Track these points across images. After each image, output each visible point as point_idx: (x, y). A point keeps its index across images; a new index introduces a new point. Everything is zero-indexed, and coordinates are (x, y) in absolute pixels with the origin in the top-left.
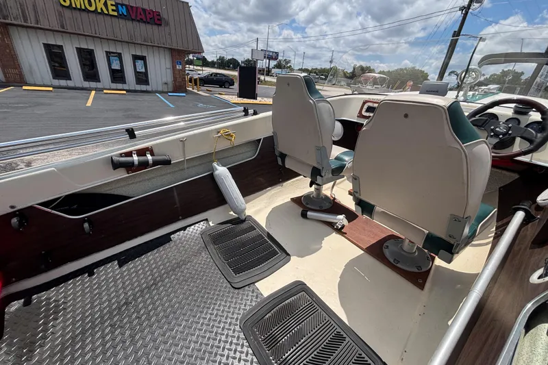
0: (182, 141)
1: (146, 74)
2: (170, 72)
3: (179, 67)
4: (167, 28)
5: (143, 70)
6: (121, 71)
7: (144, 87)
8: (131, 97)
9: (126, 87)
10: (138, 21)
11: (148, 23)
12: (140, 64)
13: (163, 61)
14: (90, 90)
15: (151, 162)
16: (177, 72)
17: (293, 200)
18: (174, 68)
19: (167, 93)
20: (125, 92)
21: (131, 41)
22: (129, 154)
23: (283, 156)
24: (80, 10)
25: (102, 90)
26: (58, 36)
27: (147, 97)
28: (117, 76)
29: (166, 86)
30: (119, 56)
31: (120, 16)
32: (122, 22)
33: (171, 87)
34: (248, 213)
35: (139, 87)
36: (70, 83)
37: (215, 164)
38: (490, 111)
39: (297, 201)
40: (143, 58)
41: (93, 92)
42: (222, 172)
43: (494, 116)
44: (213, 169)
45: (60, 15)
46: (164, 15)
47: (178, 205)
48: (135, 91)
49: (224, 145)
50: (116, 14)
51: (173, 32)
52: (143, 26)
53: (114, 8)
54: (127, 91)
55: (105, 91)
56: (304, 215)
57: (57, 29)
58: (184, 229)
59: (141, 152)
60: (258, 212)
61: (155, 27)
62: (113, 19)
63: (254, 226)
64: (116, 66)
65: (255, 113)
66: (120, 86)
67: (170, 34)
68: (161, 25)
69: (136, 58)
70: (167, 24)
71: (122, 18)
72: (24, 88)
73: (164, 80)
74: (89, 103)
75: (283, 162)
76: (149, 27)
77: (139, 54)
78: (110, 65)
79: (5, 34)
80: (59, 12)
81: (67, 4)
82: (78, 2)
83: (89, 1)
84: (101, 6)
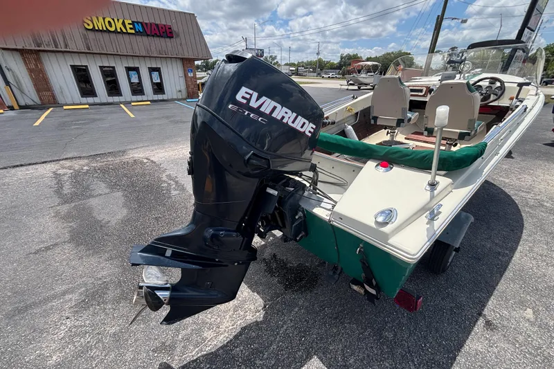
0: (336, 113)
1: (161, 84)
2: (182, 81)
3: (190, 75)
4: (178, 40)
5: (159, 81)
6: (140, 84)
7: (160, 97)
8: (156, 106)
9: (144, 98)
10: (153, 36)
11: (162, 37)
12: (155, 75)
13: (176, 71)
14: (119, 104)
16: (189, 80)
18: (186, 76)
19: (185, 99)
20: (149, 103)
21: (147, 55)
24: (102, 31)
25: (130, 103)
26: (83, 57)
27: (170, 105)
28: (137, 89)
29: (179, 94)
30: (136, 69)
31: (137, 33)
32: (139, 38)
33: (185, 95)
35: (156, 97)
36: (96, 100)
37: (346, 124)
40: (158, 70)
41: (122, 106)
42: (350, 128)
44: (345, 127)
45: (86, 38)
46: (175, 28)
49: (349, 114)
50: (133, 31)
51: (183, 42)
52: (157, 40)
53: (131, 26)
54: (151, 101)
55: (133, 104)
57: (83, 51)
61: (168, 40)
62: (131, 36)
64: (135, 80)
66: (139, 98)
67: (181, 44)
68: (173, 37)
69: (152, 70)
70: (178, 36)
71: (138, 35)
72: (64, 107)
73: (178, 88)
74: (131, 115)
75: (376, 122)
76: (162, 40)
77: (154, 66)
78: (129, 79)
79: (38, 60)
80: (84, 35)
81: (91, 27)
82: (100, 25)
83: (109, 22)
84: (119, 25)
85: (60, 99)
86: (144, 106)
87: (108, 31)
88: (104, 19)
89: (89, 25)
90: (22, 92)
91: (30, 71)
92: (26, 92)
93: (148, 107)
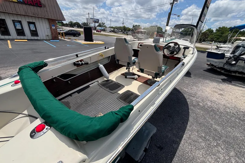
0: (90, 57)
1: (36, 31)
2: (49, 30)
3: (54, 28)
4: (45, 9)
5: (34, 29)
6: (22, 30)
7: (36, 38)
8: (31, 43)
9: (25, 38)
10: (29, 5)
11: (35, 6)
12: (32, 26)
13: (44, 25)
14: (7, 40)
15: (84, 63)
16: (53, 30)
17: (121, 74)
18: (51, 28)
19: (49, 40)
20: (27, 40)
21: (26, 15)
22: (78, 61)
23: (118, 61)
25: (14, 40)
27: (40, 43)
28: (20, 32)
29: (47, 37)
30: (20, 22)
32: (20, 5)
33: (50, 38)
34: (110, 78)
35: (33, 38)
37: (99, 64)
38: (169, 45)
39: (123, 74)
40: (34, 23)
41: (9, 41)
42: (101, 66)
43: (170, 46)
44: (99, 66)
46: (43, 2)
47: (90, 77)
48: (32, 40)
49: (101, 58)
50: (16, 1)
51: (48, 10)
52: (32, 7)
54: (28, 40)
55: (15, 40)
56: (126, 77)
58: (92, 84)
59: (81, 61)
60: (113, 78)
61: (39, 8)
62: (15, 4)
63: (112, 81)
64: (19, 27)
65: (108, 48)
66: (22, 37)
68: (42, 7)
69: (29, 23)
70: (45, 6)
71: (20, 3)
73: (47, 34)
74: (10, 47)
75: (118, 62)
76: (35, 8)
77: (31, 21)
78: (15, 27)
86: (23, 42)
93: (25, 43)
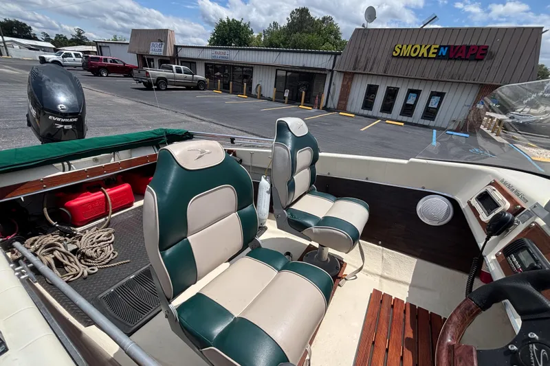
0: (251, 153)
1: (436, 110)
2: (466, 110)
4: (488, 62)
5: (436, 106)
6: (413, 106)
7: (427, 122)
10: (455, 59)
11: (466, 59)
12: (435, 100)
13: (463, 99)
14: (377, 118)
19: (447, 130)
20: (402, 124)
21: (437, 79)
24: (406, 57)
25: (386, 120)
26: (380, 78)
28: (408, 110)
29: (453, 123)
30: (418, 92)
31: (439, 57)
32: (437, 62)
36: (369, 113)
37: (263, 177)
40: (441, 95)
41: (379, 121)
42: (265, 185)
45: (388, 63)
46: (493, 49)
48: (416, 125)
50: (434, 56)
52: (458, 63)
53: (436, 51)
54: (406, 123)
57: (380, 74)
61: (473, 64)
62: (430, 61)
64: (411, 101)
67: (490, 67)
68: (482, 60)
69: (434, 94)
70: (492, 57)
72: (341, 113)
73: (454, 118)
74: (364, 129)
76: (465, 63)
77: (439, 90)
78: (406, 101)
79: (351, 80)
80: (389, 61)
81: (397, 55)
82: (406, 51)
83: (416, 49)
84: (424, 51)
85: (348, 108)
87: (410, 57)
88: (413, 46)
89: (396, 52)
90: (332, 99)
91: (343, 86)
92: (334, 100)
93: (395, 127)
